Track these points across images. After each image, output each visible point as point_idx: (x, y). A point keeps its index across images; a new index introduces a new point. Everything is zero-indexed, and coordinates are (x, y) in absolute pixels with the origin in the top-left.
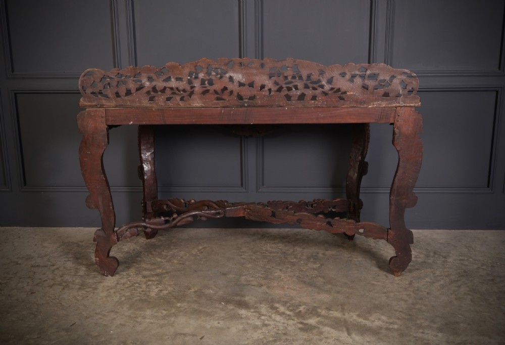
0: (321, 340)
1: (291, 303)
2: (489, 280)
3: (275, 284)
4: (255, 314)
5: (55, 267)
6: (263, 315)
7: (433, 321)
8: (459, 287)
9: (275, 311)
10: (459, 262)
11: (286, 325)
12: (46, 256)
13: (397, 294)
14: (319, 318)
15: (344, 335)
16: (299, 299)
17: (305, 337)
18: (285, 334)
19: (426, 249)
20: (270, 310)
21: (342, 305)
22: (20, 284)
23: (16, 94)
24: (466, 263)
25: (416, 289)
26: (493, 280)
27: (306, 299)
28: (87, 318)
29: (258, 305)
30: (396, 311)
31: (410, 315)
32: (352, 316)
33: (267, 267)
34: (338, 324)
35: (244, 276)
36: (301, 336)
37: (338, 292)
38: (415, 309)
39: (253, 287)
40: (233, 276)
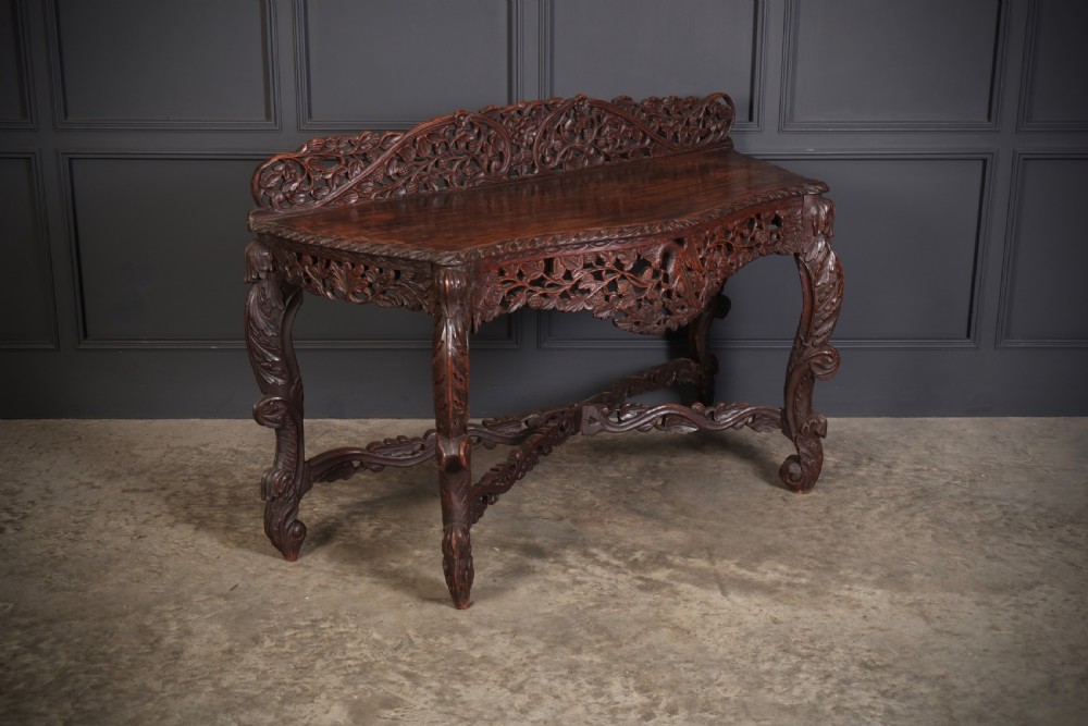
0: (677, 604)
1: (619, 546)
2: (965, 503)
3: (586, 516)
4: (556, 565)
5: (168, 492)
6: (571, 567)
7: (867, 571)
8: (913, 515)
9: (591, 560)
10: (912, 473)
11: (613, 582)
12: (143, 472)
13: (804, 528)
14: (671, 571)
15: (715, 596)
16: (633, 541)
17: (649, 600)
18: (614, 596)
19: (855, 452)
20: (583, 559)
21: (708, 548)
22: (112, 523)
23: (70, 159)
24: (926, 475)
25: (837, 520)
26: (972, 503)
27: (647, 540)
28: (255, 576)
29: (560, 551)
30: (803, 556)
31: (827, 562)
32: (728, 566)
33: (567, 486)
34: (702, 579)
35: (526, 502)
36: (642, 599)
37: (701, 528)
38: (836, 552)
39: (545, 521)
40: (507, 503)
